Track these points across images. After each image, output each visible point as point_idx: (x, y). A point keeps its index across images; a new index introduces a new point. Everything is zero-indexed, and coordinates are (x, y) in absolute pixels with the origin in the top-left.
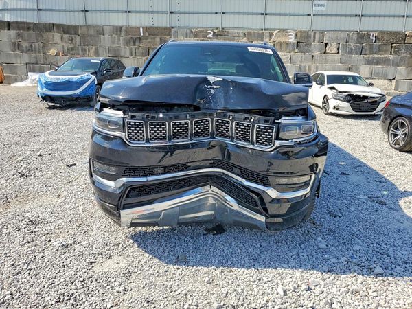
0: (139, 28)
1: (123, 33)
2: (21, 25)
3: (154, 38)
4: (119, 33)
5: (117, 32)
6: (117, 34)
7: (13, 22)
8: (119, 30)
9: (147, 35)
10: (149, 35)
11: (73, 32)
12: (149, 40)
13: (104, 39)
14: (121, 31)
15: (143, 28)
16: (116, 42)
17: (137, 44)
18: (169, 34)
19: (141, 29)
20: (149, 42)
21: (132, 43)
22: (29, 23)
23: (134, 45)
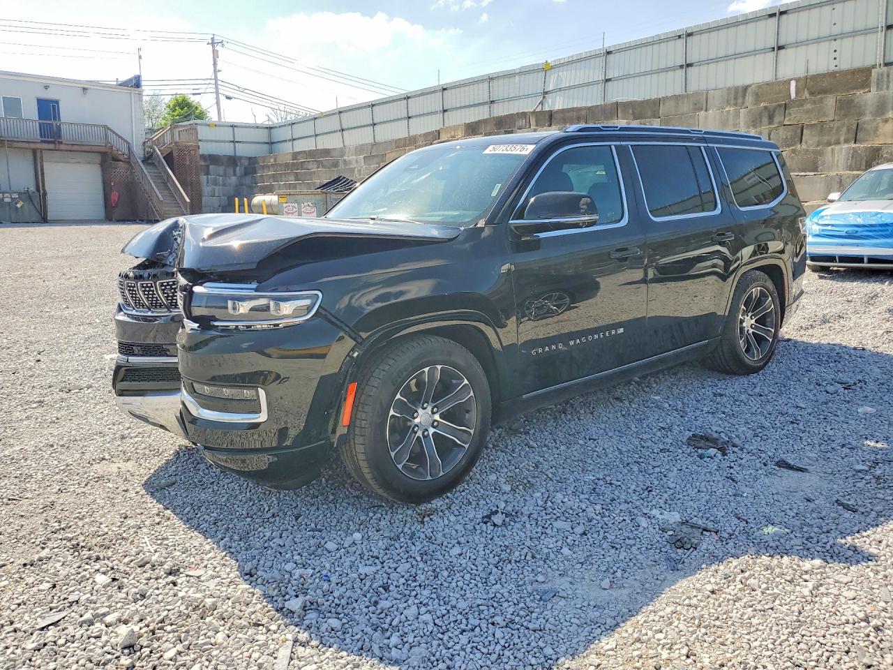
0: (788, 82)
1: (749, 99)
2: (568, 115)
3: (821, 101)
4: (740, 101)
5: (736, 99)
6: (735, 104)
7: (558, 111)
8: (740, 95)
9: (806, 94)
10: (811, 94)
11: (649, 114)
12: (809, 106)
13: (706, 118)
14: (744, 96)
15: (798, 80)
16: (731, 122)
17: (777, 119)
18: (865, 85)
19: (793, 84)
20: (808, 112)
21: (765, 120)
22: (580, 109)
23: (771, 122)
